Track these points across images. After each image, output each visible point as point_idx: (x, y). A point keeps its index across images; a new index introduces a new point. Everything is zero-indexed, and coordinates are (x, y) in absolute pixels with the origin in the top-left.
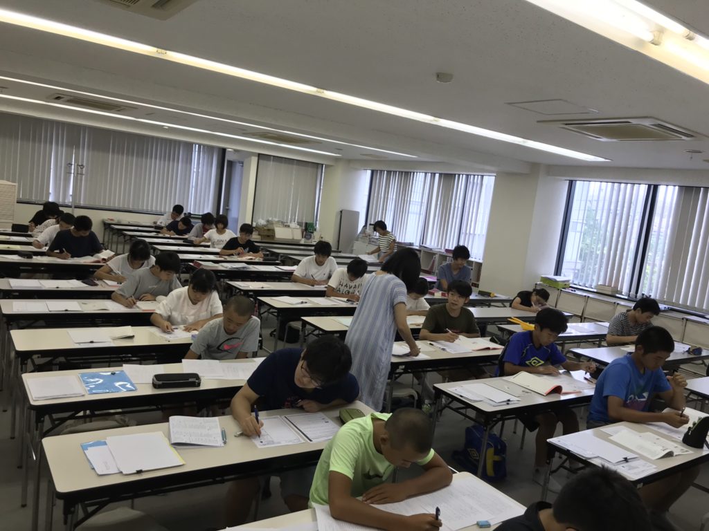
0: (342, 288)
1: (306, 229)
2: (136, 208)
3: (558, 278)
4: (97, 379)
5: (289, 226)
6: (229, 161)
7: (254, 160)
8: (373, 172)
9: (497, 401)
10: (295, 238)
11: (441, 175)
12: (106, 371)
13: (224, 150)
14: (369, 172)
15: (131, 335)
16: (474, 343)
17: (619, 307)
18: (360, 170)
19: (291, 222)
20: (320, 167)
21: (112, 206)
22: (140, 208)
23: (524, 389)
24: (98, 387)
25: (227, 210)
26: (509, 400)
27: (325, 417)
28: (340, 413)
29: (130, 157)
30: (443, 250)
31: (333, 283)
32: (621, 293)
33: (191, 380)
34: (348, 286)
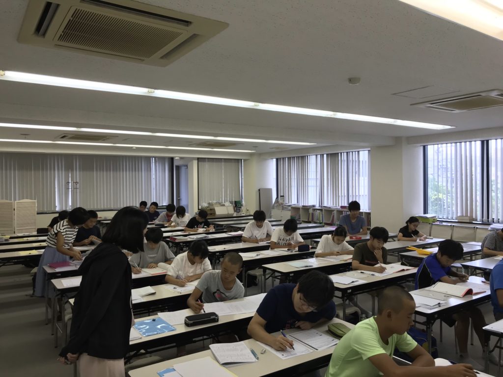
0: (281, 242)
1: (236, 206)
3: (428, 216)
4: (145, 326)
5: (224, 205)
6: (176, 166)
7: (195, 163)
8: (277, 160)
9: (432, 305)
10: (230, 213)
11: (327, 155)
12: (147, 319)
13: (172, 159)
14: (274, 161)
15: (154, 292)
16: (392, 267)
17: (478, 230)
19: (225, 202)
20: (240, 161)
23: (444, 295)
24: (147, 331)
25: (179, 200)
26: (439, 304)
27: (317, 332)
28: (328, 326)
30: (339, 208)
31: (274, 239)
32: (476, 220)
33: (212, 317)
34: (285, 239)
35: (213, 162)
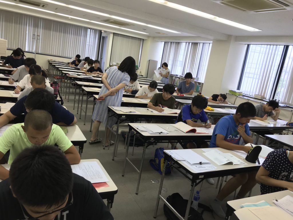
2: (62, 56)
3: (237, 91)
6: (103, 37)
7: (112, 35)
8: (165, 42)
11: (192, 43)
13: (101, 31)
14: (163, 43)
18: (159, 42)
20: (142, 40)
21: (52, 54)
26: (161, 132)
29: (60, 33)
32: (266, 99)
34: (129, 86)
35: (124, 37)
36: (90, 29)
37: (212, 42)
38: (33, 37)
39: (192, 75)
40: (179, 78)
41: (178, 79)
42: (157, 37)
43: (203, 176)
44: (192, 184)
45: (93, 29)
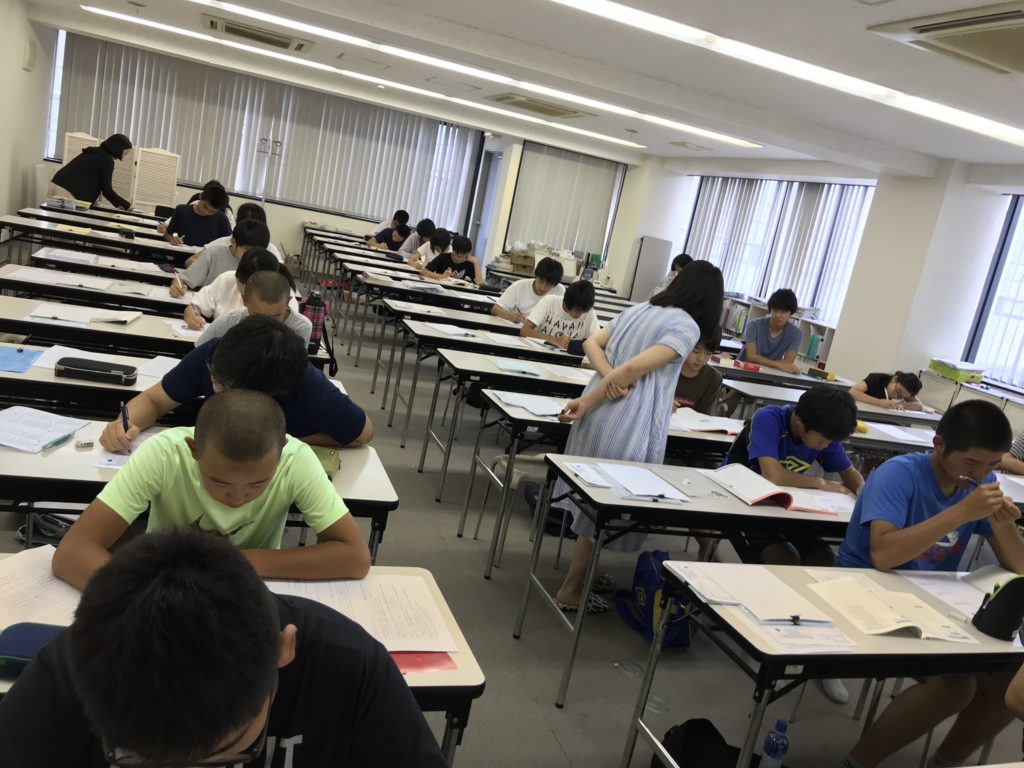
1: (586, 263)
2: (350, 211)
6: (487, 152)
7: (517, 149)
8: (702, 178)
11: (802, 184)
13: (481, 134)
14: (697, 179)
18: (682, 175)
19: (564, 249)
20: (621, 168)
21: (318, 205)
22: (356, 211)
25: (477, 227)
26: (662, 496)
29: (348, 137)
31: (534, 316)
34: (561, 324)
36: (445, 127)
37: (874, 182)
38: (260, 145)
39: (797, 296)
40: (748, 306)
41: (740, 308)
42: (673, 157)
43: (799, 669)
44: (757, 694)
45: (458, 127)
